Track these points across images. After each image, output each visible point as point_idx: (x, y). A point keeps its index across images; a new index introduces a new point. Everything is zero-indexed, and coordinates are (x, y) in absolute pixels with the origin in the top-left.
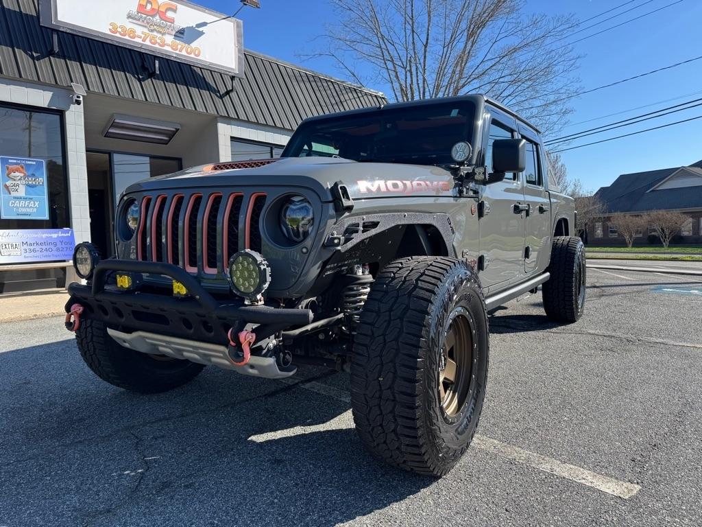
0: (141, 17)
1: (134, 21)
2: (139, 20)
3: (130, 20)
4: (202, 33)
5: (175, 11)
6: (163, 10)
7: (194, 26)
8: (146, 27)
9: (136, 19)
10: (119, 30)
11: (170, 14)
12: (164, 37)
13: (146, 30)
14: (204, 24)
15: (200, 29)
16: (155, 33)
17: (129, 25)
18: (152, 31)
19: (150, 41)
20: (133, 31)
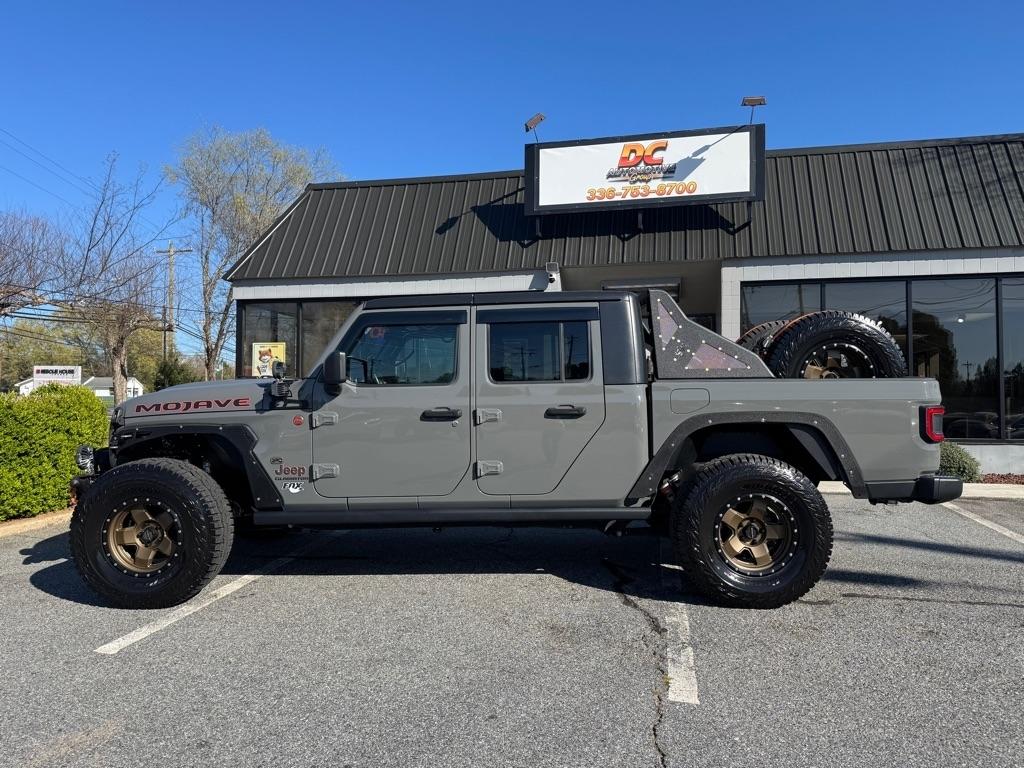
0: (623, 171)
1: (614, 179)
2: (619, 176)
3: (610, 179)
4: (702, 160)
5: (663, 149)
6: (649, 153)
7: (691, 155)
8: (626, 180)
9: (616, 176)
10: (597, 194)
11: (658, 155)
12: (649, 184)
13: (627, 184)
14: (706, 148)
15: (699, 157)
16: (638, 184)
17: (608, 185)
18: (635, 182)
19: (632, 195)
20: (612, 191)
